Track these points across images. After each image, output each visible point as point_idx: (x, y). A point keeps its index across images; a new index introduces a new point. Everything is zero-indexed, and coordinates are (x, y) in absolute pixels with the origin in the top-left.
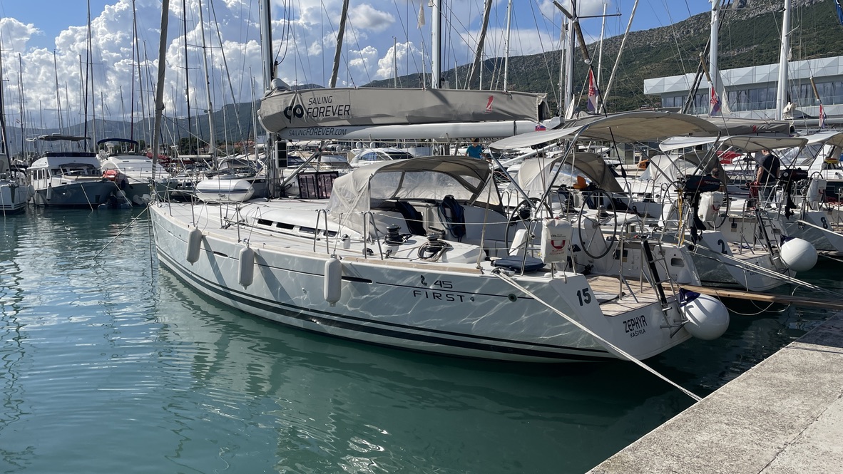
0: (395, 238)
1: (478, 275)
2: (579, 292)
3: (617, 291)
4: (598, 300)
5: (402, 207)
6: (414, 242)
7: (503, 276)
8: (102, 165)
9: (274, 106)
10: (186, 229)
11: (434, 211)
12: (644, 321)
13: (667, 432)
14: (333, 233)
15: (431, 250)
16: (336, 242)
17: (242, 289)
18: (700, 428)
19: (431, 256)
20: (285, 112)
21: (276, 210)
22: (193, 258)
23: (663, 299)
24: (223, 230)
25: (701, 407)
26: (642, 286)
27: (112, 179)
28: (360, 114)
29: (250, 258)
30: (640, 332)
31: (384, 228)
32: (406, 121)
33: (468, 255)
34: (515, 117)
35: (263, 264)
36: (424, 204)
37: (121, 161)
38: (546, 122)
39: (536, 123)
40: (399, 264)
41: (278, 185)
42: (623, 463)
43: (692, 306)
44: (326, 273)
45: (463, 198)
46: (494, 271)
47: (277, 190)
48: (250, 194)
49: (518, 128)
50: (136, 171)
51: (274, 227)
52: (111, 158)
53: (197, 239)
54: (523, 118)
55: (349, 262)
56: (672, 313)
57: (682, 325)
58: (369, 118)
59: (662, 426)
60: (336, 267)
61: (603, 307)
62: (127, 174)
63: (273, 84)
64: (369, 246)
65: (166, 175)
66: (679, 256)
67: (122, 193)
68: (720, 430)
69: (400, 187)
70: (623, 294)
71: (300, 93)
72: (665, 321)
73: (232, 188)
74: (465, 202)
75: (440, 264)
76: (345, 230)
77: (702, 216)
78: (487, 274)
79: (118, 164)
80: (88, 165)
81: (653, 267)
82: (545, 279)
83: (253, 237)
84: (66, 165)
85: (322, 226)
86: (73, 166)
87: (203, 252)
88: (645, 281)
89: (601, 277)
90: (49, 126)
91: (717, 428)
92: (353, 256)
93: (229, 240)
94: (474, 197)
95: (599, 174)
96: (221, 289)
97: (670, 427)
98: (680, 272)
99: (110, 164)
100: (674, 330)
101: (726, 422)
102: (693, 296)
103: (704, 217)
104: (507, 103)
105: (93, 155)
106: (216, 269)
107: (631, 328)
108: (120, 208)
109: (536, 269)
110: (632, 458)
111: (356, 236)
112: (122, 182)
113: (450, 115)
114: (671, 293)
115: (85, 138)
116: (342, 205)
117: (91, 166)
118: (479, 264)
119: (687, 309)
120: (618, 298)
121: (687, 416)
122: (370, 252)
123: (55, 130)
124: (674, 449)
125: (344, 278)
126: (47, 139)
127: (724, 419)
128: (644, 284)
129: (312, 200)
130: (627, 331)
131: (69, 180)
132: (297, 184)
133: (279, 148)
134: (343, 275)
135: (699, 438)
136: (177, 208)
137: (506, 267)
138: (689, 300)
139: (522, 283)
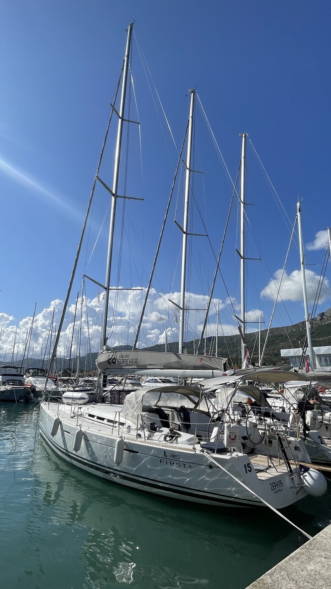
0: (153, 428)
1: (193, 453)
2: (245, 465)
3: (266, 465)
4: (256, 470)
5: (159, 411)
6: (162, 431)
7: (205, 454)
8: (26, 381)
9: (103, 358)
10: (54, 417)
11: (175, 414)
12: (281, 484)
13: (291, 562)
14: (123, 424)
15: (170, 436)
16: (124, 429)
17: (75, 453)
18: (310, 560)
19: (170, 440)
20: (108, 361)
21: (98, 410)
22: (54, 433)
23: (291, 471)
24: (71, 419)
25: (310, 544)
26: (280, 462)
27: (29, 388)
28: (142, 363)
29: (81, 435)
30: (279, 490)
31: (148, 423)
32: (163, 368)
33: (189, 440)
34: (213, 369)
35: (87, 440)
36: (170, 410)
37: (35, 379)
38: (227, 372)
39: (222, 372)
40: (153, 444)
41: (101, 396)
42: (264, 584)
43: (306, 476)
44: (116, 446)
45: (190, 407)
46: (201, 451)
47: (101, 399)
48: (87, 400)
49: (214, 374)
50: (41, 384)
51: (95, 418)
52: (30, 378)
53: (58, 423)
54: (217, 369)
55: (128, 441)
56: (296, 479)
57: (302, 487)
58: (146, 365)
59: (288, 557)
60: (121, 443)
61: (258, 474)
62: (36, 385)
63: (104, 347)
64: (139, 432)
65: (54, 387)
66: (298, 445)
67: (32, 395)
68: (321, 562)
69: (159, 400)
70: (270, 466)
71: (116, 352)
72: (292, 484)
73: (79, 397)
74: (191, 410)
75: (174, 445)
76: (128, 423)
77: (308, 423)
78: (198, 452)
79: (33, 381)
80: (19, 380)
81: (283, 451)
82: (227, 457)
83: (84, 424)
84: (9, 380)
85: (117, 420)
86: (13, 381)
87: (59, 430)
88: (281, 459)
89: (259, 455)
90: (7, 361)
91: (319, 560)
92: (131, 438)
93: (72, 425)
94: (196, 407)
95: (258, 397)
96: (65, 451)
97: (292, 558)
98: (300, 455)
99: (29, 380)
100: (298, 489)
101: (324, 556)
102: (307, 470)
103: (309, 423)
104: (209, 362)
105: (23, 376)
106: (64, 440)
107: (274, 488)
108: (29, 403)
109: (223, 451)
110: (270, 581)
111: (134, 426)
112: (33, 389)
113: (183, 366)
114: (295, 467)
115: (21, 368)
116: (129, 409)
117: (20, 381)
118: (194, 446)
119: (304, 477)
120: (267, 469)
121: (303, 550)
122: (139, 435)
123: (9, 363)
124: (294, 576)
125: (125, 450)
126: (4, 367)
127: (322, 553)
128: (281, 461)
129: (116, 405)
130: (272, 490)
131: (9, 387)
132: (110, 396)
133: (104, 378)
134: (125, 448)
135: (309, 568)
136: (53, 405)
137: (207, 449)
138: (305, 472)
139: (215, 459)
